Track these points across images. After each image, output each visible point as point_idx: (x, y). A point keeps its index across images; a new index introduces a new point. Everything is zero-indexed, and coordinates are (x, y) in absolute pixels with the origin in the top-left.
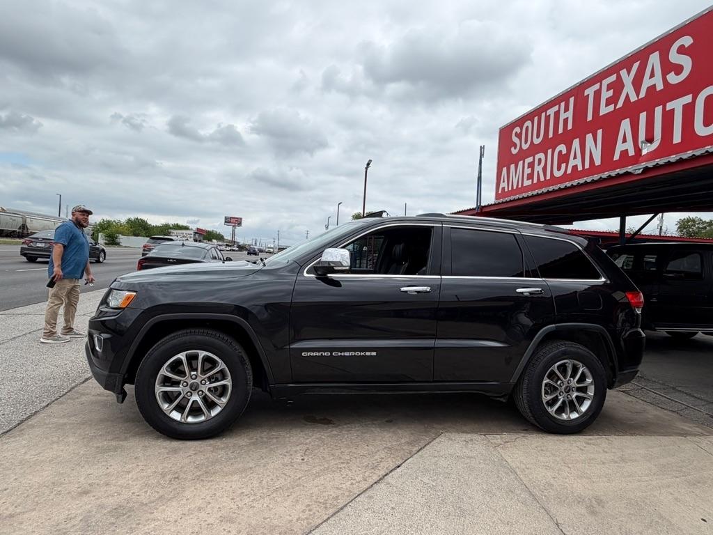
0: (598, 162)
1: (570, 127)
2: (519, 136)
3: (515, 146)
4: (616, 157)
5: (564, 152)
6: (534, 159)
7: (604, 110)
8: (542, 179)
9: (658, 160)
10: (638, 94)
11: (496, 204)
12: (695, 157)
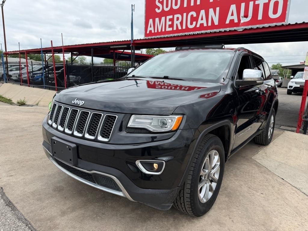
0: (216, 23)
1: (198, 3)
2: (161, 3)
3: (159, 8)
4: (228, 22)
5: (195, 15)
6: (173, 17)
8: (180, 28)
11: (146, 39)
12: (270, 27)
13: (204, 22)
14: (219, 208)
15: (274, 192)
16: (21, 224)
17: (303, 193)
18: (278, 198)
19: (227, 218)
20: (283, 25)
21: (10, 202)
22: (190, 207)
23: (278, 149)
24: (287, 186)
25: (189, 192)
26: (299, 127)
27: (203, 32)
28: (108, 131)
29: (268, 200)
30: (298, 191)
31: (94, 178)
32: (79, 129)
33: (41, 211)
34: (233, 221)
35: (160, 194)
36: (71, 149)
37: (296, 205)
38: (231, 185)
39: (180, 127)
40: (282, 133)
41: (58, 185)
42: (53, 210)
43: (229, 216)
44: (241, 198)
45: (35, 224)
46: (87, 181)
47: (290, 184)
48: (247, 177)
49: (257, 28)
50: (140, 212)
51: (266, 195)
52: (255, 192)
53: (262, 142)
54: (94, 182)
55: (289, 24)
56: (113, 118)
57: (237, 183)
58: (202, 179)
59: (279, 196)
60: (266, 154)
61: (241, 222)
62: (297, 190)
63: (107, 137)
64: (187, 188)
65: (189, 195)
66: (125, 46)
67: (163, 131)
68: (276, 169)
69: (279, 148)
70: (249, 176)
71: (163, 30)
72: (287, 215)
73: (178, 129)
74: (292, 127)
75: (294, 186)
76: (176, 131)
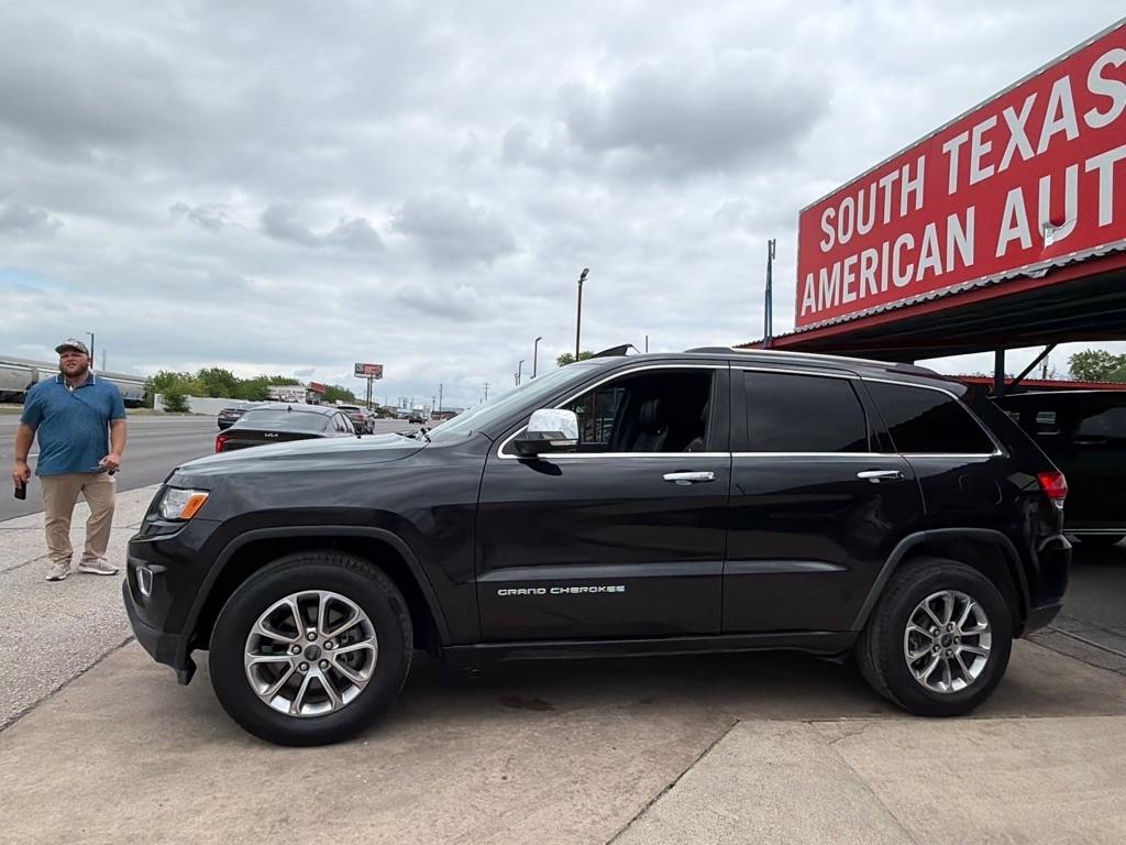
0: (968, 260)
1: (919, 205)
2: (833, 222)
3: (828, 239)
4: (1001, 251)
5: (911, 246)
6: (859, 259)
7: (977, 175)
8: (874, 291)
9: (1075, 254)
10: (1035, 147)
13: (935, 261)
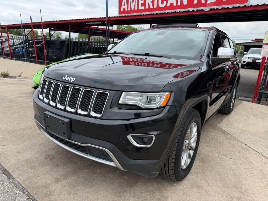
0: (185, 3)
4: (195, 2)
8: (151, 7)
11: (120, 17)
12: (233, 7)
13: (174, 1)
14: (196, 173)
15: (241, 157)
16: (18, 191)
17: (265, 157)
18: (244, 162)
19: (204, 182)
20: (245, 6)
21: (6, 170)
22: (174, 174)
23: (239, 118)
24: (250, 152)
25: (174, 162)
26: (255, 98)
27: (173, 11)
28: (100, 107)
29: (236, 164)
30: (261, 156)
31: (87, 150)
32: (71, 105)
33: (36, 179)
34: (209, 184)
35: (149, 164)
36: (65, 124)
37: (261, 168)
38: (203, 151)
39: (168, 103)
40: (241, 103)
41: (50, 153)
42: (47, 178)
43: (205, 179)
44: (213, 163)
45: (32, 191)
46: (79, 152)
47: (253, 149)
48: (216, 143)
49: (222, 8)
50: (126, 178)
51: (234, 160)
52: (224, 157)
53: (225, 112)
54: (87, 154)
55: (251, 5)
56: (105, 94)
57: (208, 149)
58: (183, 148)
59: (245, 161)
60: (229, 122)
61: (216, 185)
62: (259, 154)
63: (99, 113)
64: (171, 158)
65: (174, 164)
66: (100, 23)
67: (153, 107)
68: (240, 136)
69: (239, 116)
70: (217, 142)
71: (136, 9)
72: (254, 178)
73: (166, 105)
74: (248, 97)
75: (256, 151)
76: (164, 107)
